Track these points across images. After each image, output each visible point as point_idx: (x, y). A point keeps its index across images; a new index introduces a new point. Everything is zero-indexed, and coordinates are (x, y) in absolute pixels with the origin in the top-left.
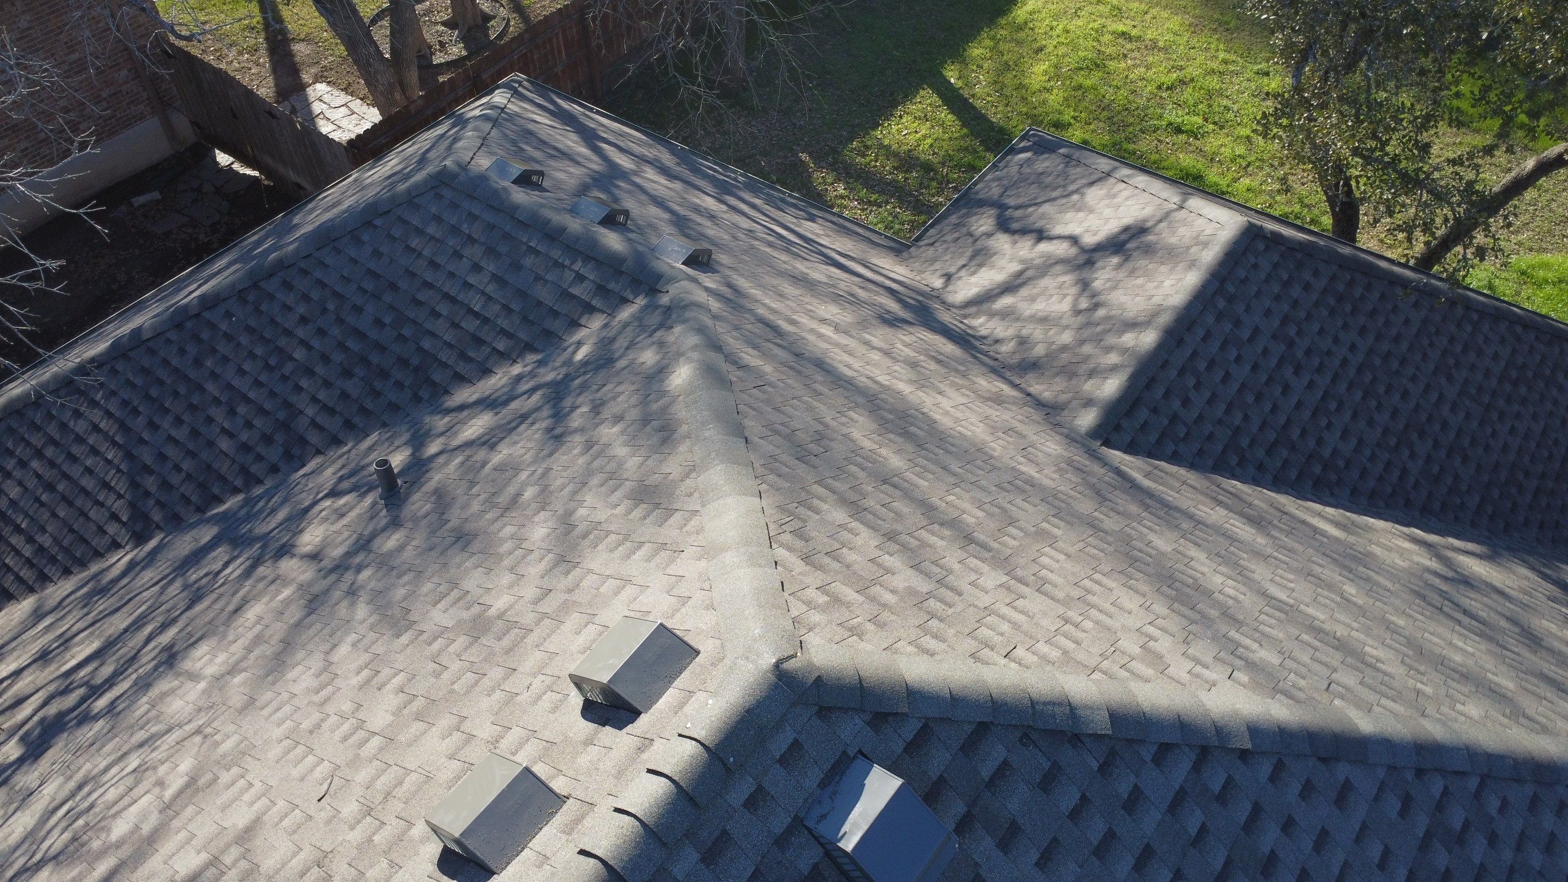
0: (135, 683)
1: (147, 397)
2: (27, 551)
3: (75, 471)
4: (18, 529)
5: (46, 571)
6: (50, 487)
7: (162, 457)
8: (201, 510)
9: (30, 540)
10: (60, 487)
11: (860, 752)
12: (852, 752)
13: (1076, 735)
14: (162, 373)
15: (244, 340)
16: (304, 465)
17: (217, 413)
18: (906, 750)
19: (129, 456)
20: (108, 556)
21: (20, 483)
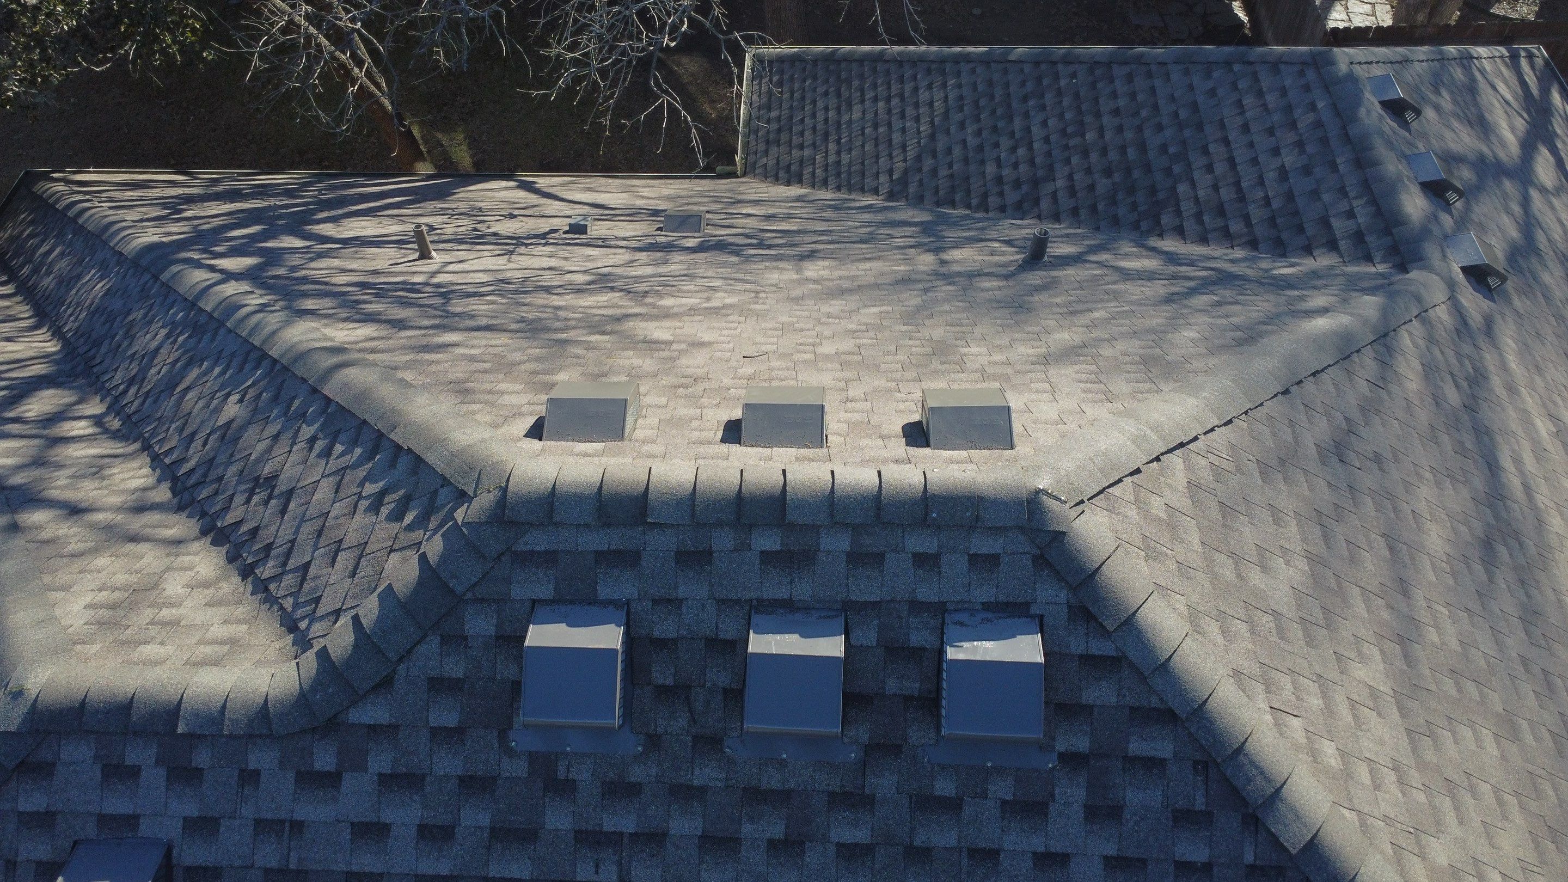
0: (776, 255)
1: (976, 103)
2: (832, 159)
3: (897, 124)
4: (838, 141)
5: (829, 179)
6: (876, 126)
7: (949, 151)
8: (938, 204)
9: (838, 153)
10: (881, 130)
11: (1041, 618)
12: (1034, 610)
13: (1257, 819)
14: (999, 93)
15: (1066, 101)
16: (1022, 219)
17: (1005, 142)
18: (1081, 657)
19: (932, 137)
20: (866, 194)
21: (863, 113)
